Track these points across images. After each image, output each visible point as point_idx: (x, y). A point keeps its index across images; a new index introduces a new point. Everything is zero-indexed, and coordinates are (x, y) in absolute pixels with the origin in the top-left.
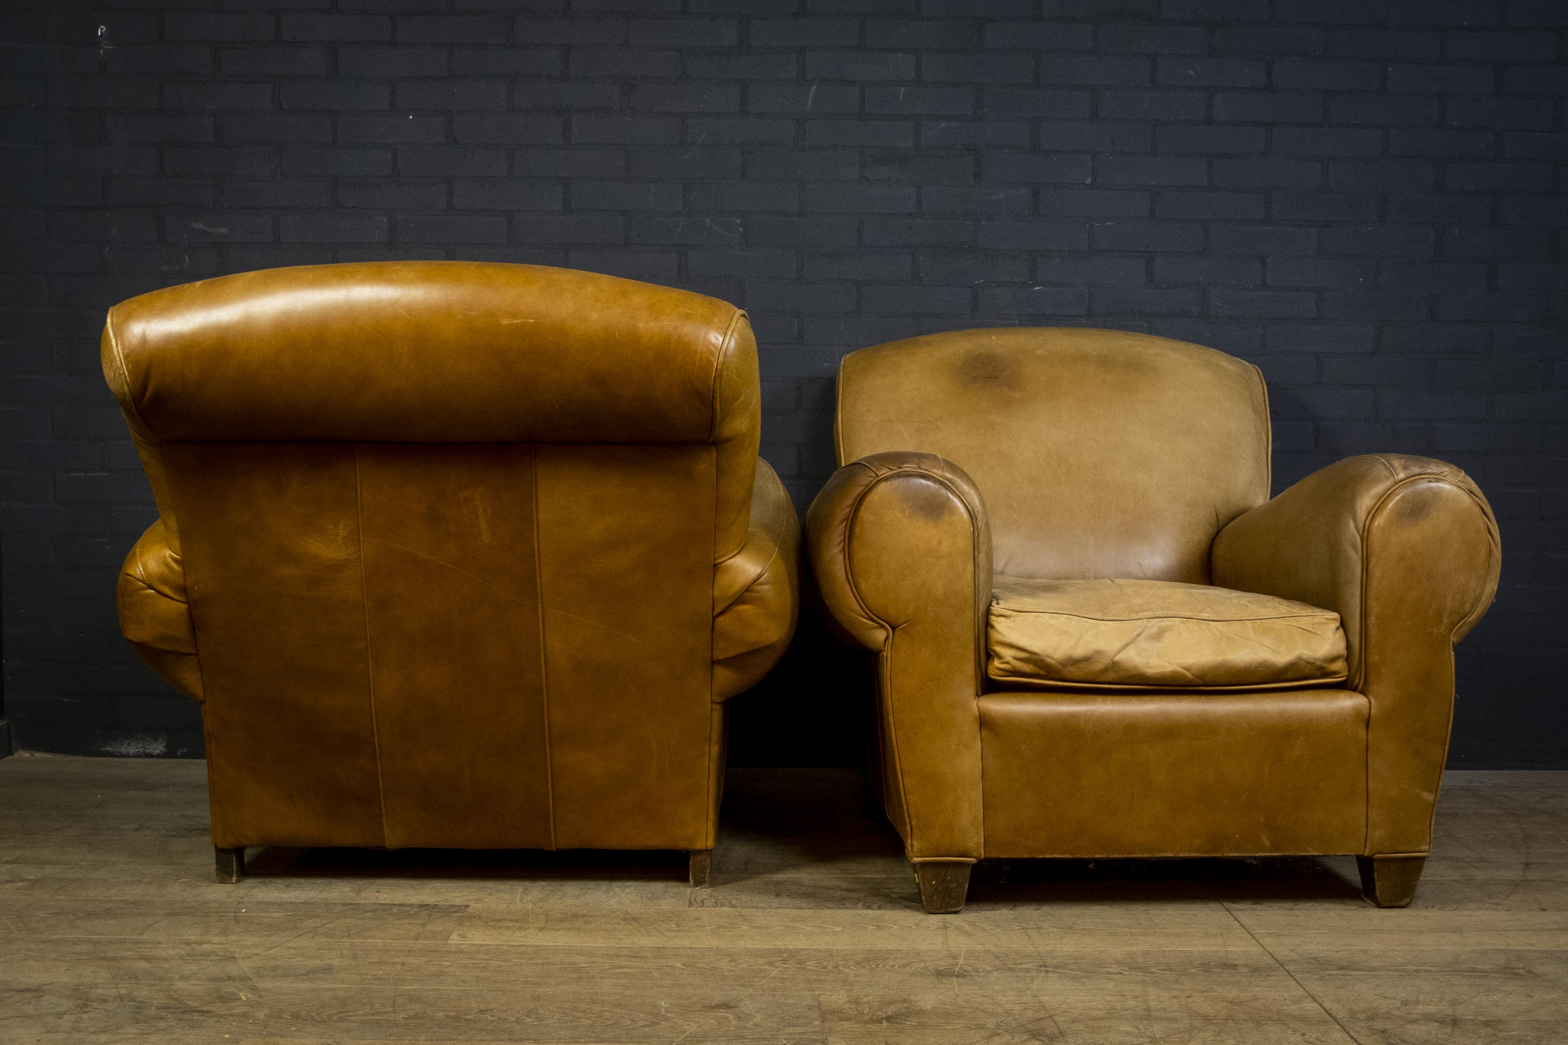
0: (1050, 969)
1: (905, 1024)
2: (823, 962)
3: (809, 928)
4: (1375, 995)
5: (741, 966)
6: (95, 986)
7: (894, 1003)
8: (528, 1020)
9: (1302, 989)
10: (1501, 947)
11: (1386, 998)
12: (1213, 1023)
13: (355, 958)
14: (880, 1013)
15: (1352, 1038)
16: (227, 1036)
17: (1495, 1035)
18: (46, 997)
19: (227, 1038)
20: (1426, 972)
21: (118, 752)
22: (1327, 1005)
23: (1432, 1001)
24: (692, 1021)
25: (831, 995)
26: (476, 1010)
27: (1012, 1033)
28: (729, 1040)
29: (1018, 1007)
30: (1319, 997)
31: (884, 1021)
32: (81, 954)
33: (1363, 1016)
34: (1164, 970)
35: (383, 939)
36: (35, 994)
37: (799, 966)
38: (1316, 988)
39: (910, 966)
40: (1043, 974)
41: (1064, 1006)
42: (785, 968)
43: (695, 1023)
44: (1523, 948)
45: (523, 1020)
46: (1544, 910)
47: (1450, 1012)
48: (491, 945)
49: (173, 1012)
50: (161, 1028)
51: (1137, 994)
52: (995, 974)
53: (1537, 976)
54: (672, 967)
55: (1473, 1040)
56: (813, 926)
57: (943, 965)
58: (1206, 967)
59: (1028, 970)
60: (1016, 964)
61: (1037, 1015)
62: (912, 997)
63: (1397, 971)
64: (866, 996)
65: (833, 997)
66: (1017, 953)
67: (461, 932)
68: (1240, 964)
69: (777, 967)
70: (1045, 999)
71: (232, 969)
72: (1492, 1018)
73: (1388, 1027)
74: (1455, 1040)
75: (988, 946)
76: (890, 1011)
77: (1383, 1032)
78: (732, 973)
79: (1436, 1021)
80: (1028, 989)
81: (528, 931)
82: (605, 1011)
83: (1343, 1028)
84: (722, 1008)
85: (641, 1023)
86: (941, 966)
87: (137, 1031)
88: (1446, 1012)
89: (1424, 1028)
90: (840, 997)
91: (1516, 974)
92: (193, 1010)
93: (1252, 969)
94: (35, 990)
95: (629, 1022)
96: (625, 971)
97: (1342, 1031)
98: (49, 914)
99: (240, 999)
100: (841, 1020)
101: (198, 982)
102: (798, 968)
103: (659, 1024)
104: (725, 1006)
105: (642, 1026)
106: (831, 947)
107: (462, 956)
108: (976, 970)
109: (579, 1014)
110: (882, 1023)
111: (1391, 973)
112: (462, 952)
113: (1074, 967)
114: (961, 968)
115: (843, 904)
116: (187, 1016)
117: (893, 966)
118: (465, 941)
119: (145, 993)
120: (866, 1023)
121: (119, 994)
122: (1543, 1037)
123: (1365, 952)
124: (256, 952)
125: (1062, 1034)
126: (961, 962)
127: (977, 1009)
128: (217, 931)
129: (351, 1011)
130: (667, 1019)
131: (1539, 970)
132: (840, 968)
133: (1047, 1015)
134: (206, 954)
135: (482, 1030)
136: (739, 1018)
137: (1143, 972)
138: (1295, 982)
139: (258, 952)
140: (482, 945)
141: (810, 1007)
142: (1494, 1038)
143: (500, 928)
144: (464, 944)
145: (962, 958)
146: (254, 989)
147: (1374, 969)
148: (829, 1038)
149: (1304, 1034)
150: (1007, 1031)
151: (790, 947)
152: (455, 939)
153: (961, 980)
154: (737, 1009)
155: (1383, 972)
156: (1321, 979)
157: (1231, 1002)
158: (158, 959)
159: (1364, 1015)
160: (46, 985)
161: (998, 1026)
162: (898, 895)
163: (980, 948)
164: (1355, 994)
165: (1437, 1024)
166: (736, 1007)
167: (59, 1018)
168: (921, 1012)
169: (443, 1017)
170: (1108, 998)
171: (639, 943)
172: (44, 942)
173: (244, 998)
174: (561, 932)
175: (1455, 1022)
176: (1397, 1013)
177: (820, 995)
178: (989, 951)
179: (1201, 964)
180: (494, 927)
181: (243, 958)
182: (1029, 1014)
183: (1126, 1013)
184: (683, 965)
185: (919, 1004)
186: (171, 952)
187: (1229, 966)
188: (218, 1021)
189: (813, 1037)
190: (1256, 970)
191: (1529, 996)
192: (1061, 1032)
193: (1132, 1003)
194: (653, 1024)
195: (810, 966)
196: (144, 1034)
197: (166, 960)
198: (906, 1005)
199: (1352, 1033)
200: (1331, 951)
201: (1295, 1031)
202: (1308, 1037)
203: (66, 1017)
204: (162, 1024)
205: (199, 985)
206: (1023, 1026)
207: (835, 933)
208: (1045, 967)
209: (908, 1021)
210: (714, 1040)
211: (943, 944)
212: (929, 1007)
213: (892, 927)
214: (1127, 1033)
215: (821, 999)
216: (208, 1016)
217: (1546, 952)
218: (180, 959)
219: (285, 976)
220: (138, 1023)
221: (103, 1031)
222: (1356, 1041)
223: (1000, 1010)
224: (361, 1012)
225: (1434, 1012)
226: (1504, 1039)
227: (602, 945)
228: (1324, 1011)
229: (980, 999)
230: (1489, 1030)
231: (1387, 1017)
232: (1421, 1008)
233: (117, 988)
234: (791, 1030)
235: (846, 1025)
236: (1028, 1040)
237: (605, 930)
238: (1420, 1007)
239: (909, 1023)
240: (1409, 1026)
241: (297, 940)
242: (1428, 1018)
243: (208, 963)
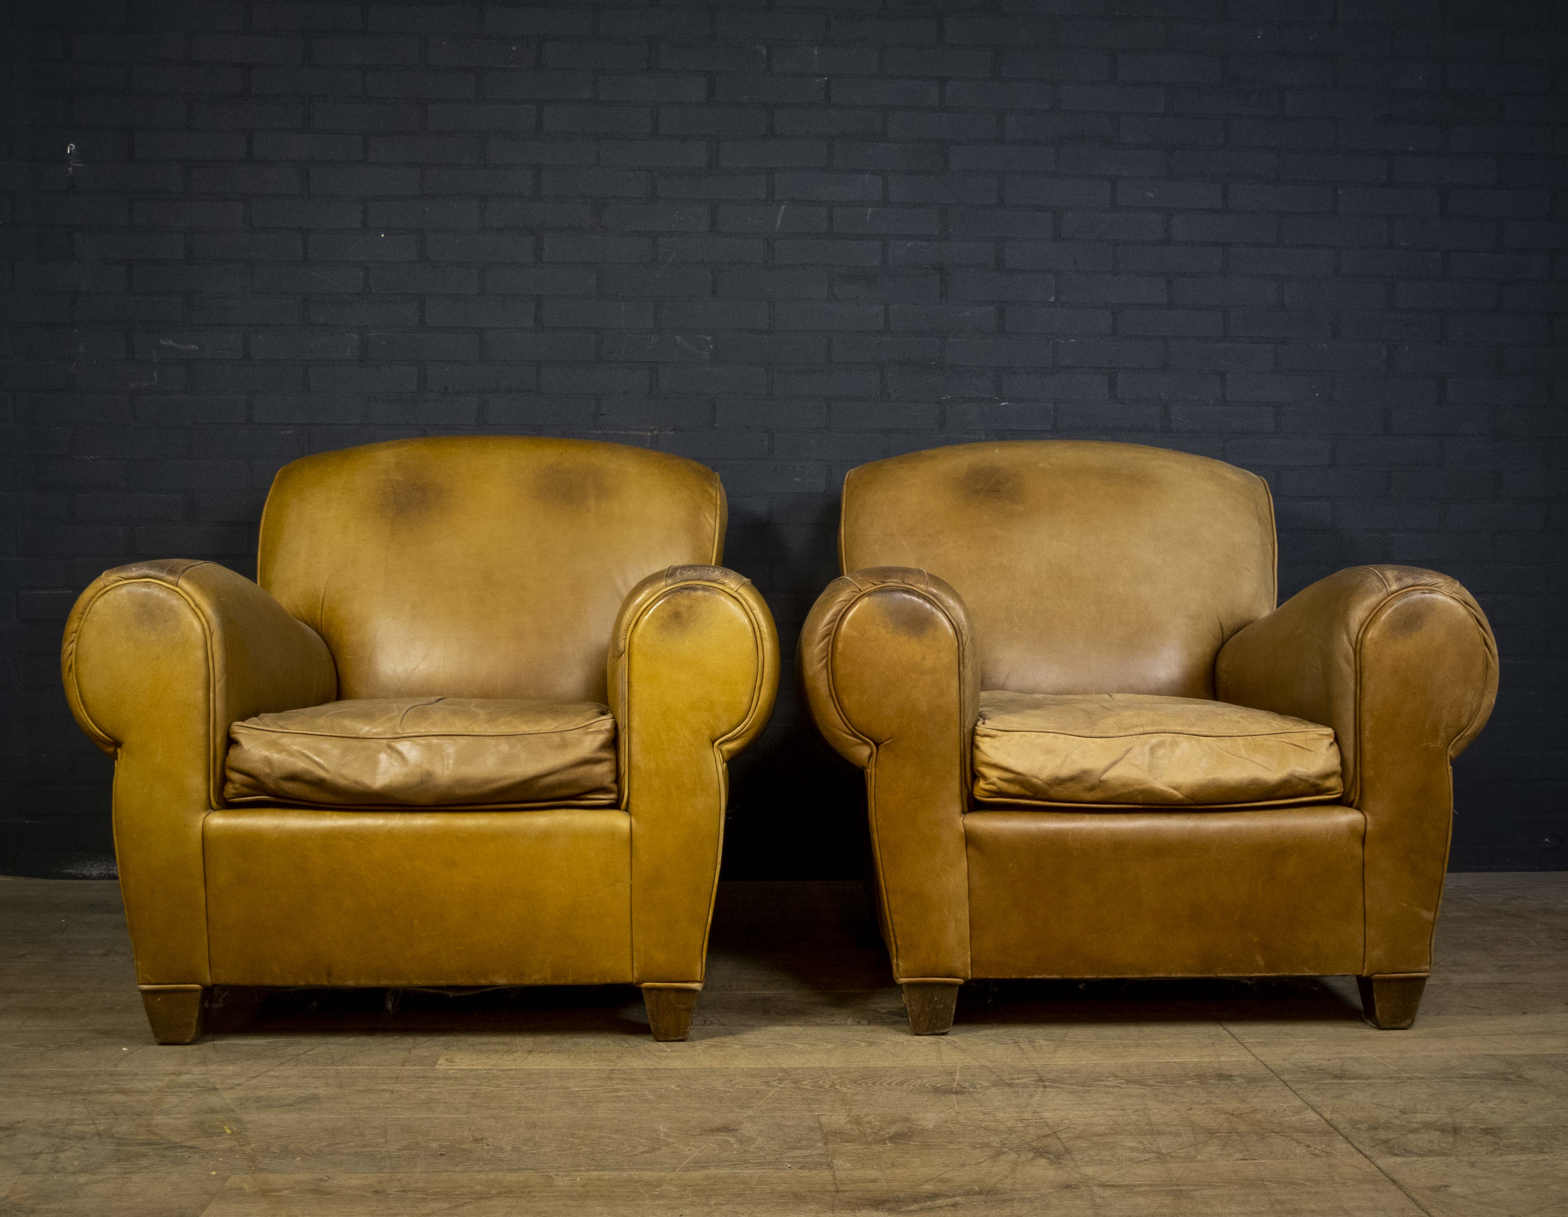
0: (1047, 1084)
1: (909, 1144)
2: (819, 1081)
3: (801, 1046)
4: (1373, 1104)
5: (737, 1086)
6: (70, 1122)
7: (895, 1122)
8: (525, 1148)
9: (1300, 1099)
10: (1488, 1052)
11: (1384, 1106)
12: (1217, 1137)
13: (341, 1085)
14: (882, 1133)
15: (1357, 1149)
16: (214, 1173)
17: (1497, 1143)
18: (19, 1136)
19: (214, 1175)
20: (1420, 1078)
21: (80, 874)
22: (1328, 1116)
23: (1430, 1110)
24: (693, 1146)
25: (831, 1115)
26: (471, 1139)
27: (1018, 1151)
28: (733, 1165)
29: (1020, 1124)
30: (1318, 1107)
31: (887, 1142)
32: (54, 1088)
33: (1364, 1127)
34: (1161, 1082)
35: (368, 1065)
36: (8, 1133)
37: (795, 1085)
38: (1315, 1099)
39: (907, 1083)
40: (1041, 1089)
41: (1066, 1121)
42: (782, 1088)
43: (696, 1147)
44: (1509, 1052)
45: (520, 1148)
46: (1525, 1013)
47: (1449, 1120)
48: (480, 1069)
49: (156, 1149)
50: (143, 1166)
51: (1137, 1107)
52: (994, 1090)
53: (1527, 1081)
54: (667, 1089)
55: (1476, 1149)
56: (805, 1044)
57: (940, 1082)
58: (1202, 1078)
59: (1025, 1085)
60: (1011, 1079)
61: (1041, 1132)
62: (913, 1116)
63: (1391, 1078)
64: (866, 1115)
65: (833, 1117)
66: (1013, 1067)
67: (448, 1057)
68: (1236, 1074)
69: (772, 1087)
70: (1046, 1115)
71: (214, 1100)
72: (1490, 1126)
73: (1391, 1136)
74: (1458, 1148)
75: (983, 1062)
76: (893, 1129)
77: (1387, 1141)
78: (728, 1094)
79: (1436, 1130)
80: (1028, 1105)
81: (516, 1054)
82: (604, 1137)
83: (1346, 1139)
84: (722, 1131)
85: (642, 1149)
86: (938, 1083)
87: (119, 1170)
88: (1445, 1121)
89: (1427, 1137)
90: (841, 1117)
91: (1507, 1079)
92: (178, 1146)
93: (1247, 1080)
94: (7, 1128)
95: (629, 1149)
96: (620, 1094)
97: (1346, 1142)
98: (17, 1046)
99: (225, 1132)
100: (844, 1142)
101: (180, 1116)
102: (794, 1088)
103: (660, 1149)
104: (725, 1129)
105: (643, 1153)
106: (826, 1065)
107: (451, 1082)
108: (973, 1086)
109: (577, 1141)
110: (886, 1144)
111: (1386, 1081)
112: (451, 1078)
113: (1071, 1081)
114: (958, 1084)
115: (833, 1021)
116: (170, 1153)
117: (890, 1084)
118: (454, 1066)
119: (124, 1128)
120: (870, 1144)
121: (97, 1130)
122: (1544, 1144)
123: (1357, 1060)
124: (237, 1082)
125: (1068, 1151)
126: (957, 1078)
127: (980, 1127)
128: (196, 1061)
129: (342, 1143)
130: (668, 1144)
131: (1529, 1074)
132: (837, 1087)
133: (1050, 1132)
134: (187, 1085)
135: (479, 1159)
136: (741, 1142)
137: (1141, 1085)
138: (1292, 1092)
139: (240, 1082)
140: (472, 1070)
141: (811, 1129)
142: (1497, 1147)
143: (488, 1051)
144: (453, 1069)
145: (958, 1074)
146: (238, 1121)
147: (1369, 1078)
148: (834, 1161)
149: (1308, 1146)
150: (1013, 1149)
151: (785, 1066)
152: (442, 1064)
153: (960, 1097)
154: (738, 1132)
155: (1377, 1081)
156: (1317, 1089)
157: (1232, 1115)
158: (136, 1092)
159: (1365, 1125)
160: (19, 1122)
161: (1003, 1144)
162: (886, 1010)
163: (975, 1063)
164: (1354, 1104)
165: (1438, 1133)
166: (736, 1130)
167: (35, 1159)
168: (923, 1131)
169: (438, 1147)
170: (1109, 1113)
171: (630, 1064)
172: (14, 1076)
173: (229, 1131)
174: (550, 1055)
175: (1456, 1131)
176: (1397, 1122)
177: (818, 1116)
178: (984, 1066)
179: (1196, 1076)
180: (481, 1051)
181: (226, 1089)
182: (1032, 1131)
183: (1130, 1127)
184: (678, 1086)
185: (920, 1122)
186: (149, 1084)
187: (1223, 1077)
188: (203, 1157)
189: (818, 1160)
190: (1251, 1080)
191: (1523, 1102)
192: (1067, 1149)
193: (1134, 1117)
194: (653, 1150)
195: (807, 1085)
196: (125, 1173)
197: (143, 1092)
198: (908, 1124)
199: (1356, 1144)
200: (1323, 1059)
201: (1299, 1143)
202: (1313, 1149)
203: (44, 1156)
204: (144, 1162)
205: (180, 1118)
206: (1029, 1143)
207: (828, 1051)
208: (1042, 1082)
209: (911, 1141)
210: (719, 1166)
211: (937, 1059)
212: (931, 1126)
213: (884, 1044)
214: (1133, 1149)
215: (821, 1120)
216: (192, 1152)
217: (1534, 1056)
218: (159, 1091)
219: (269, 1107)
220: (118, 1161)
221: (83, 1171)
222: (1361, 1153)
223: (1002, 1127)
224: (352, 1144)
225: (1433, 1120)
226: (1508, 1147)
227: (593, 1067)
228: (1325, 1122)
229: (981, 1117)
230: (1490, 1137)
231: (1387, 1126)
232: (1419, 1117)
233: (94, 1124)
234: (797, 1152)
235: (850, 1147)
236: (1034, 1158)
237: (596, 1052)
238: (1419, 1115)
239: (912, 1143)
240: (1410, 1136)
241: (281, 1068)
242: (1428, 1126)
243: (189, 1095)
